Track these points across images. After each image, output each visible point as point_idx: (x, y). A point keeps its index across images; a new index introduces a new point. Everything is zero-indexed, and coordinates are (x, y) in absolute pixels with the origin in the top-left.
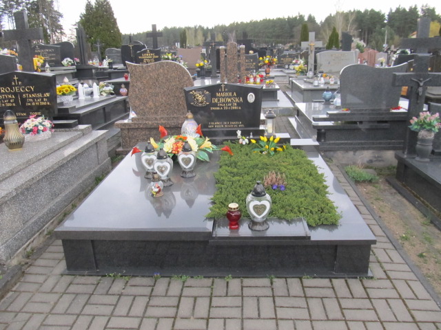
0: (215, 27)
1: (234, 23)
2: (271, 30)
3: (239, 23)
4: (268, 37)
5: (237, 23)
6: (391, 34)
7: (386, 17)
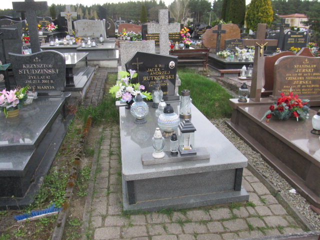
0: (93, 6)
1: (107, 4)
2: (133, 10)
3: (111, 3)
4: (131, 15)
5: (109, 4)
6: (214, 16)
7: (212, 5)
